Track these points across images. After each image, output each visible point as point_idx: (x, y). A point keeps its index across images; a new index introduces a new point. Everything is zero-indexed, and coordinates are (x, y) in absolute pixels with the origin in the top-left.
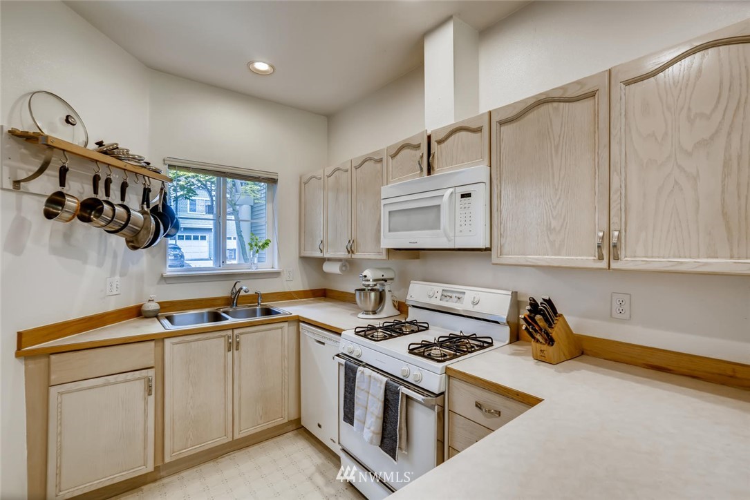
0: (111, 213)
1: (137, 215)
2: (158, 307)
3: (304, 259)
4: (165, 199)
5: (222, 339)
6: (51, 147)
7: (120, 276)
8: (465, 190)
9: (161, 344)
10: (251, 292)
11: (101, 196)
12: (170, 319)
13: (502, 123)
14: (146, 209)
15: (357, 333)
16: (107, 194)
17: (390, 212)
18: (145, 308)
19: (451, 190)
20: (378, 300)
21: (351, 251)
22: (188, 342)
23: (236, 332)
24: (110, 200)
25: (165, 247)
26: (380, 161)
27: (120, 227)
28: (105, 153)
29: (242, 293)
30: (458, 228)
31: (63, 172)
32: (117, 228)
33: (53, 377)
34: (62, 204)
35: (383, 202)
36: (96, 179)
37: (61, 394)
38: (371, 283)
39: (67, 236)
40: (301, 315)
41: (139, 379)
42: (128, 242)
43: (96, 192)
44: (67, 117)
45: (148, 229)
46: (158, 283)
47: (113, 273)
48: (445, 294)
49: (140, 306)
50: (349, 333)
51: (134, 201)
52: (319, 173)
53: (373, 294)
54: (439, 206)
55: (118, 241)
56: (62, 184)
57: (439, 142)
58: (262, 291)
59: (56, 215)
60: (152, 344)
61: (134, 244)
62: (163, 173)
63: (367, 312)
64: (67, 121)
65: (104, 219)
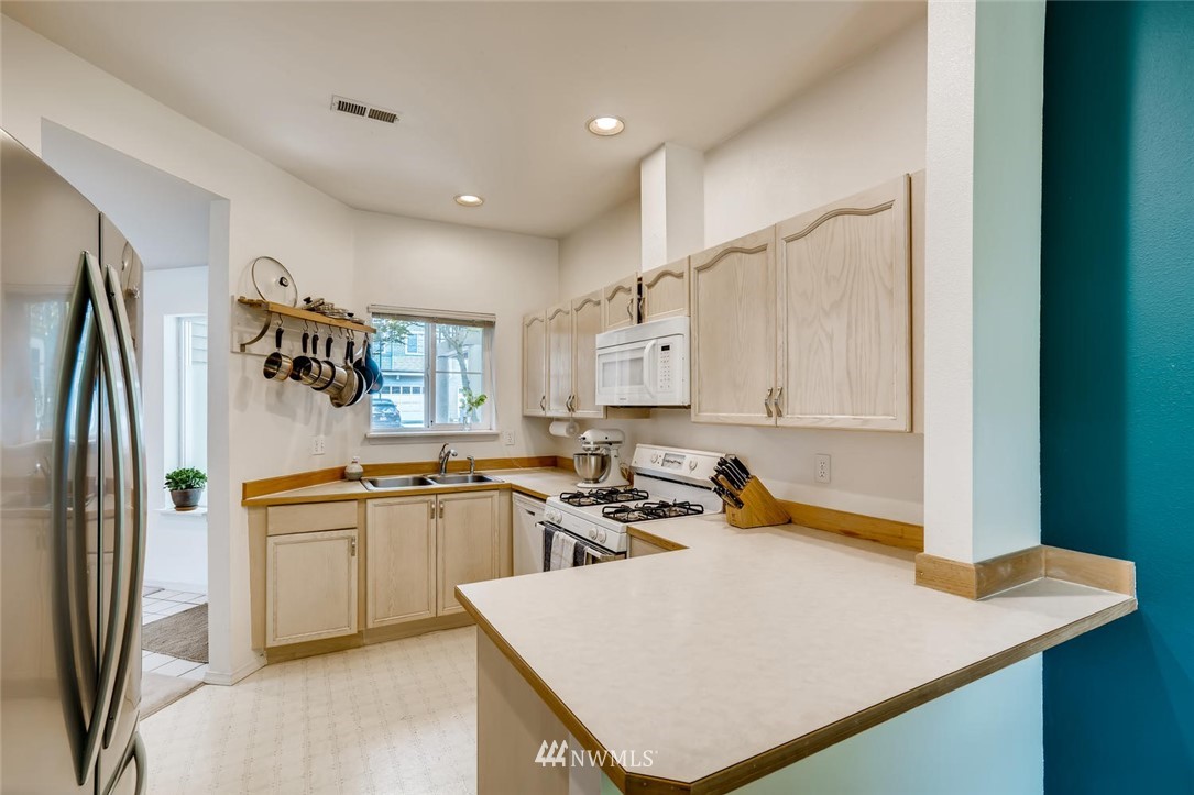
0: (317, 370)
1: (340, 371)
2: (362, 470)
3: (529, 419)
4: (368, 352)
5: (425, 506)
6: (270, 313)
7: (325, 435)
8: (664, 342)
9: (363, 505)
10: (462, 457)
11: (310, 354)
12: (374, 483)
13: (700, 270)
14: (350, 364)
15: (562, 499)
16: (314, 352)
17: (604, 364)
18: (348, 470)
19: (653, 342)
20: (599, 467)
21: (571, 409)
22: (391, 505)
23: (440, 497)
24: (317, 357)
25: (368, 404)
26: (598, 303)
27: (325, 384)
28: (312, 310)
29: (451, 458)
30: (660, 384)
31: (279, 334)
32: (322, 385)
33: (270, 528)
34: (279, 365)
35: (599, 352)
36: (305, 337)
37: (276, 544)
38: (592, 446)
39: (279, 394)
40: (513, 483)
41: (343, 538)
42: (332, 399)
43: (305, 350)
44: (282, 279)
45: (351, 385)
46: (362, 444)
47: (318, 433)
48: (667, 458)
49: (344, 468)
50: (554, 500)
51: (338, 356)
52: (541, 315)
53: (593, 459)
54: (641, 359)
55: (323, 399)
56: (278, 345)
57: (650, 286)
58: (476, 457)
59: (273, 375)
60: (356, 503)
61: (338, 402)
62: (366, 324)
63: (587, 481)
64: (281, 283)
65: (312, 377)
